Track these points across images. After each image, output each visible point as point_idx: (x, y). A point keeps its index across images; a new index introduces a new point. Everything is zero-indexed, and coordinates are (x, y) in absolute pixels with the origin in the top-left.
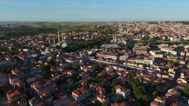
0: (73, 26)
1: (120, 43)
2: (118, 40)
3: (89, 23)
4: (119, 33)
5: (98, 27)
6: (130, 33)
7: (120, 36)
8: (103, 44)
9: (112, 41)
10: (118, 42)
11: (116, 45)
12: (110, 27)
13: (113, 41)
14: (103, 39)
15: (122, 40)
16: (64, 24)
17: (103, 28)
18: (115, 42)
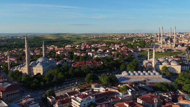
0: (93, 38)
1: (166, 68)
2: (161, 60)
3: (114, 35)
4: (157, 46)
5: (124, 38)
6: (179, 46)
7: (160, 51)
8: (125, 69)
9: (145, 62)
10: (161, 67)
11: (157, 74)
12: (141, 39)
13: (147, 62)
14: (126, 58)
15: (170, 60)
16: (84, 36)
17: (131, 39)
18: (153, 66)
